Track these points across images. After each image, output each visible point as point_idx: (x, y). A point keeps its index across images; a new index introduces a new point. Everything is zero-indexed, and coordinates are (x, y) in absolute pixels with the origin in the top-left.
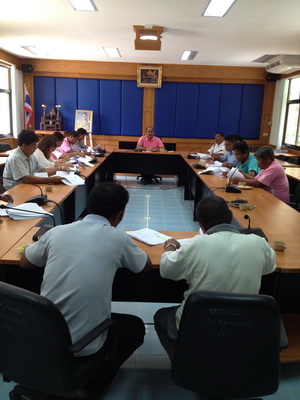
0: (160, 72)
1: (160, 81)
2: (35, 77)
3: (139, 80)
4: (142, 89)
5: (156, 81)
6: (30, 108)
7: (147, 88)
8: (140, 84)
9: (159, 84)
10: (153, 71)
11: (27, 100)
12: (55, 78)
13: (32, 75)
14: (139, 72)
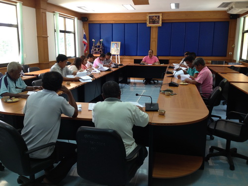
0: (161, 17)
1: (161, 22)
2: (89, 24)
3: (148, 23)
4: (150, 27)
5: (158, 23)
6: (86, 41)
7: (153, 27)
8: (149, 25)
9: (160, 24)
10: (156, 16)
11: (85, 37)
12: (100, 24)
13: (88, 23)
14: (148, 18)
